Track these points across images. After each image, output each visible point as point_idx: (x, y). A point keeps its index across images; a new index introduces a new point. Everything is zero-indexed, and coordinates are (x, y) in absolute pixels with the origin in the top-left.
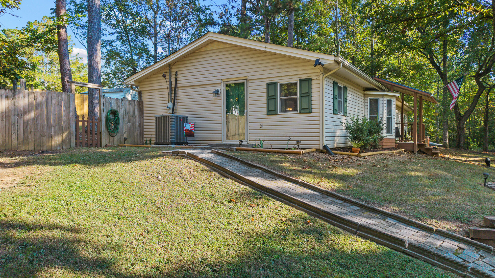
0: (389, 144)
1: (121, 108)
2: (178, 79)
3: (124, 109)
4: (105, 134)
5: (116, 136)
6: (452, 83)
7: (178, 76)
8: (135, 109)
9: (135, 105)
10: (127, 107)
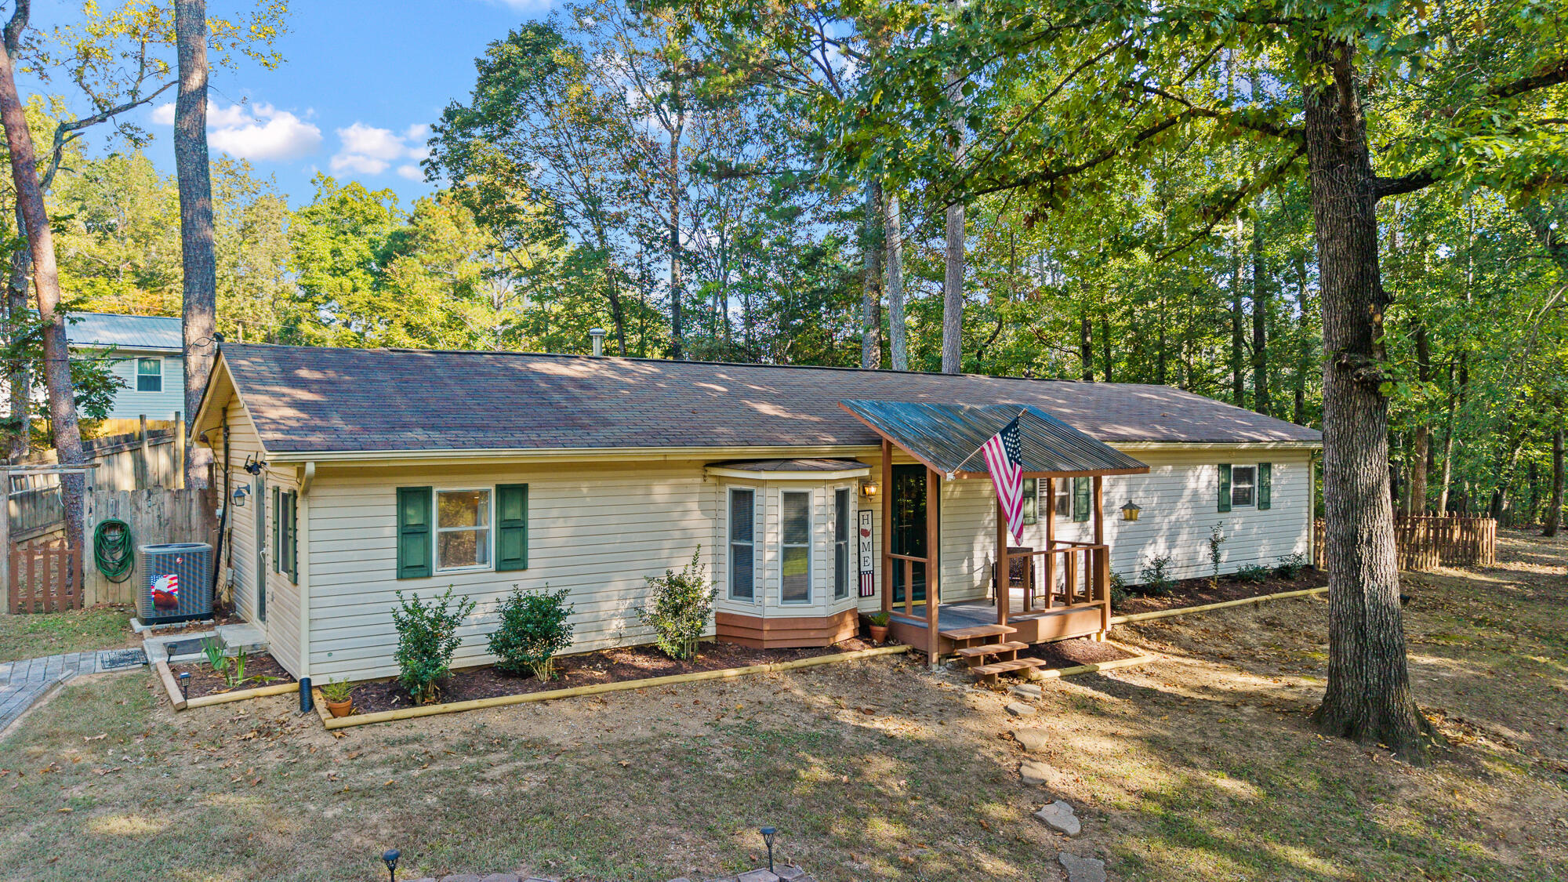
0: (792, 635)
1: (147, 513)
2: (232, 445)
3: (156, 515)
4: (93, 578)
5: (128, 581)
6: (991, 440)
7: (232, 438)
8: (190, 509)
9: (191, 500)
10: (168, 507)
